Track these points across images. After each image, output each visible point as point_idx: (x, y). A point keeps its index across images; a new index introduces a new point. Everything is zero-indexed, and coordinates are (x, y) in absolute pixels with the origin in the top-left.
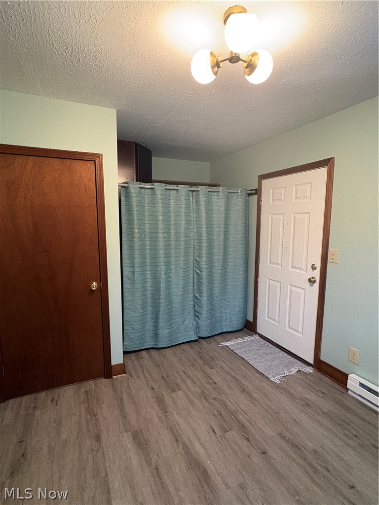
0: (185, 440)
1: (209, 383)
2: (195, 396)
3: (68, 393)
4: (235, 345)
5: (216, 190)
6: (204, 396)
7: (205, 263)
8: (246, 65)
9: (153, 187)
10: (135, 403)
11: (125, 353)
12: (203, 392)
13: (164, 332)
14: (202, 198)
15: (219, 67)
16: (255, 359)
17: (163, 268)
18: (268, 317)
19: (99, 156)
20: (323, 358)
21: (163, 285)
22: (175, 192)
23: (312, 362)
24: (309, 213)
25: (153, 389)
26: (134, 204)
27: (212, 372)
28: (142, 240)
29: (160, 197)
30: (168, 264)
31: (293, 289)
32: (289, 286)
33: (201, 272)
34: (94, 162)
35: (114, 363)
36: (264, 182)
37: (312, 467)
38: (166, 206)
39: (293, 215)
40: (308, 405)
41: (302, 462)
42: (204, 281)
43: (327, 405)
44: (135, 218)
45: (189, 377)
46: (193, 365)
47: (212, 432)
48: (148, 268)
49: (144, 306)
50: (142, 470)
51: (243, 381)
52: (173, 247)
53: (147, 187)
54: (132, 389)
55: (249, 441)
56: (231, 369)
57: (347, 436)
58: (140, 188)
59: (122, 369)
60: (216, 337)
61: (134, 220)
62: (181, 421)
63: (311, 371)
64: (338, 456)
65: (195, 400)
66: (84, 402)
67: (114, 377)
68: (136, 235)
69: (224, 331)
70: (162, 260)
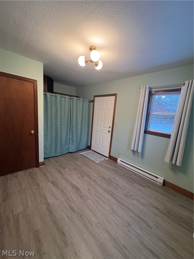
0: (70, 181)
1: (76, 165)
2: (72, 169)
3: (21, 174)
4: (84, 154)
5: (79, 99)
6: (75, 169)
7: (75, 125)
8: (95, 64)
9: (56, 95)
10: (50, 174)
11: (44, 158)
12: (75, 168)
13: (59, 151)
14: (75, 102)
15: (87, 62)
16: (91, 157)
17: (59, 127)
18: (95, 144)
19: (36, 81)
20: (111, 155)
21: (59, 133)
22: (64, 98)
23: (108, 157)
24: (109, 110)
25: (56, 169)
26: (49, 101)
27: (77, 162)
28: (51, 115)
29: (58, 99)
30: (61, 125)
31: (104, 134)
32: (102, 133)
33: (73, 128)
34: (33, 83)
35: (40, 161)
36: (96, 98)
37: (108, 182)
38: (61, 103)
39: (104, 110)
40: (107, 168)
41: (105, 181)
42: (74, 132)
43: (112, 167)
44: (49, 107)
45: (69, 164)
46: (70, 161)
47: (79, 178)
48: (54, 126)
49: (51, 141)
50: (57, 191)
51: (88, 164)
52: (63, 119)
53: (53, 95)
54: (48, 170)
55: (90, 178)
56: (83, 161)
57: (116, 174)
58: (51, 95)
59: (43, 164)
60: (77, 152)
61: (48, 107)
62: (68, 177)
63: (108, 159)
64: (114, 179)
65: (72, 171)
66: (29, 176)
67: (40, 167)
68: (49, 113)
69: (80, 149)
70: (59, 124)
